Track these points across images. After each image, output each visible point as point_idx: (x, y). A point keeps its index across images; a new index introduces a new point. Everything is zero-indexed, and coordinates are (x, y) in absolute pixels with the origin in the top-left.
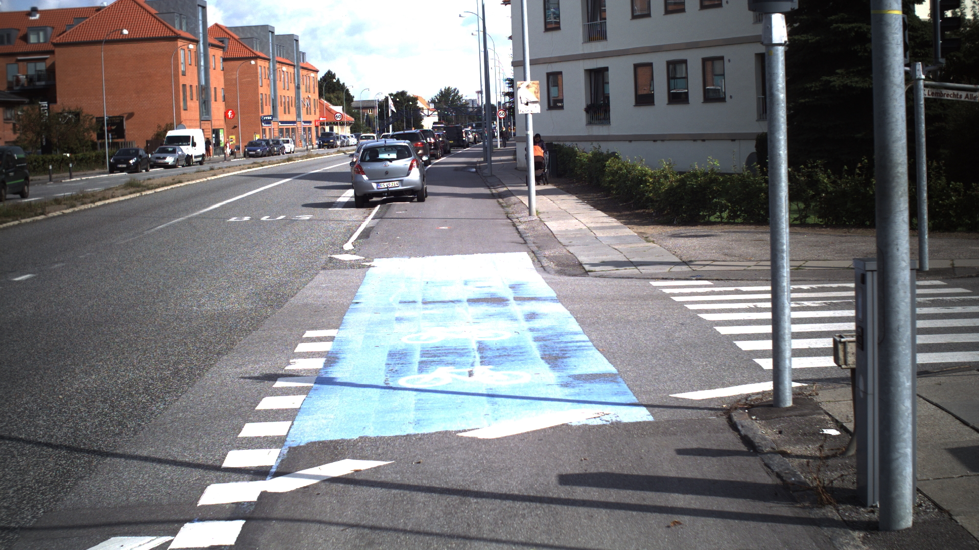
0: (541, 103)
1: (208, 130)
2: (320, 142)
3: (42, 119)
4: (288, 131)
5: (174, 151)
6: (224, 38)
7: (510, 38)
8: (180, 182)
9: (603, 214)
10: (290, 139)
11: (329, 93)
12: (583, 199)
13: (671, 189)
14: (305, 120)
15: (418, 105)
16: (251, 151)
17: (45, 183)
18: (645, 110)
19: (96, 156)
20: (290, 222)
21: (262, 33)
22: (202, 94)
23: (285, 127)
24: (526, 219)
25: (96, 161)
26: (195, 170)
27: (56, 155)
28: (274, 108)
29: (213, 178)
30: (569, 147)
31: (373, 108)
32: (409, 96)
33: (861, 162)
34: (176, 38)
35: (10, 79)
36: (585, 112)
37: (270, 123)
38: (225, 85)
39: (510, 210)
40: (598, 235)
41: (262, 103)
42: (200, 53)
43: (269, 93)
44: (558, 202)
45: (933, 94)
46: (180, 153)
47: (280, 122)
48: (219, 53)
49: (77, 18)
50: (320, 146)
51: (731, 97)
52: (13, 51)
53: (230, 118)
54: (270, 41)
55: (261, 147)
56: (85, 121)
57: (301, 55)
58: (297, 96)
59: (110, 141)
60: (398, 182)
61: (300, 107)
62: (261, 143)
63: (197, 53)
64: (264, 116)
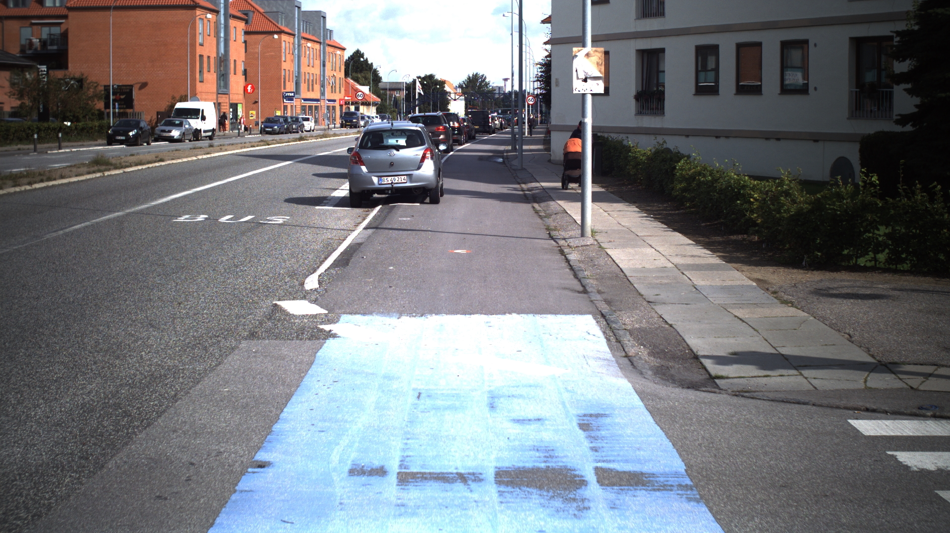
1: (225, 104)
2: (342, 122)
3: (40, 84)
4: (311, 109)
5: (181, 125)
6: (249, 11)
10: (310, 117)
11: (356, 72)
14: (330, 98)
15: (445, 89)
16: (267, 127)
17: (27, 154)
18: (707, 101)
19: (99, 126)
20: (256, 226)
21: (288, 8)
22: (220, 66)
23: (308, 105)
24: (578, 243)
25: (99, 131)
27: (53, 123)
28: (297, 84)
29: (205, 157)
31: (400, 89)
32: (437, 80)
34: (195, 7)
35: (23, 42)
36: (634, 100)
37: (292, 100)
38: (246, 59)
41: (284, 78)
42: (220, 24)
43: (292, 70)
44: (615, 214)
46: (187, 126)
47: (303, 99)
48: (241, 25)
50: (342, 126)
51: (816, 89)
52: (28, 14)
53: (250, 93)
54: (296, 16)
55: (279, 124)
56: (88, 89)
57: (328, 32)
58: (322, 73)
59: (117, 110)
60: (406, 177)
61: (324, 85)
62: (279, 120)
63: (217, 24)
64: (286, 92)
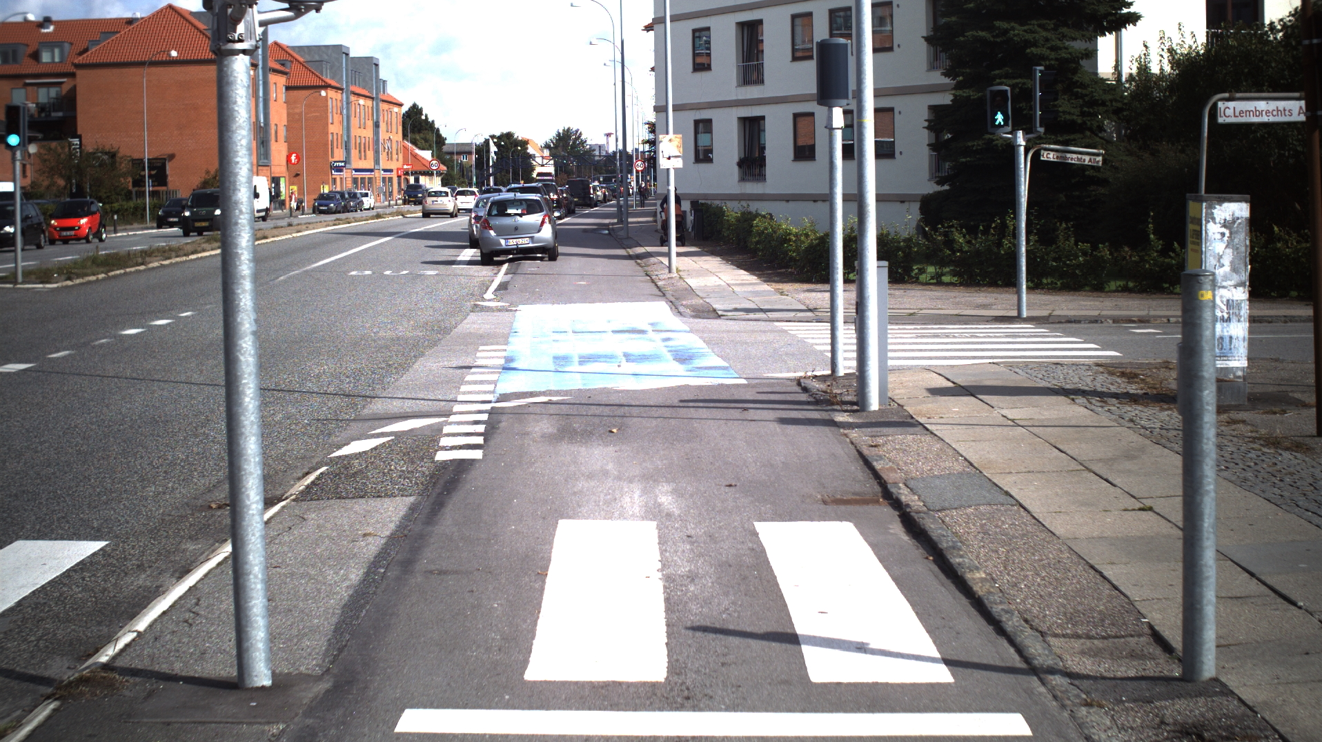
0: (684, 158)
2: (404, 197)
3: (73, 159)
4: (364, 182)
6: (286, 60)
7: (653, 69)
8: (265, 238)
9: (746, 273)
10: (367, 192)
11: (414, 133)
12: (727, 261)
13: (811, 247)
14: (385, 168)
15: (528, 151)
16: (322, 206)
18: (804, 166)
19: (132, 208)
20: (416, 277)
21: (333, 55)
23: (359, 177)
24: (665, 277)
25: (134, 214)
26: (272, 226)
28: (347, 151)
30: (717, 206)
32: (517, 139)
33: (994, 221)
36: (737, 167)
37: (342, 171)
38: (288, 121)
39: (649, 269)
40: (735, 289)
41: (332, 145)
43: (341, 133)
45: (1057, 157)
47: (354, 169)
49: (105, 33)
51: (900, 151)
52: (20, 73)
53: (294, 164)
54: (344, 65)
55: (335, 201)
57: (382, 84)
58: (375, 136)
59: (151, 189)
60: (528, 239)
61: (379, 151)
62: (332, 196)
64: (335, 162)
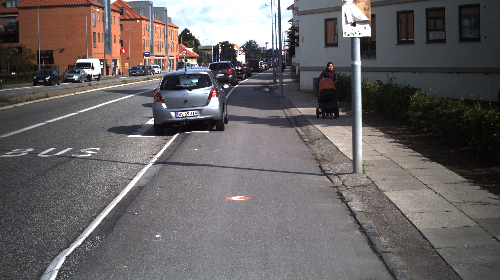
1: (110, 60)
2: (177, 68)
4: (160, 61)
5: (79, 72)
10: (158, 66)
15: (234, 49)
18: (406, 48)
22: (106, 38)
28: (152, 48)
31: (210, 50)
32: (230, 44)
34: (90, 5)
41: (144, 45)
42: (105, 15)
46: (83, 73)
48: (118, 15)
53: (124, 53)
54: (150, 10)
55: (139, 70)
56: (26, 53)
57: (169, 19)
58: (166, 41)
59: (44, 65)
60: (197, 111)
61: (167, 48)
62: (140, 68)
63: (103, 15)
64: (145, 52)
